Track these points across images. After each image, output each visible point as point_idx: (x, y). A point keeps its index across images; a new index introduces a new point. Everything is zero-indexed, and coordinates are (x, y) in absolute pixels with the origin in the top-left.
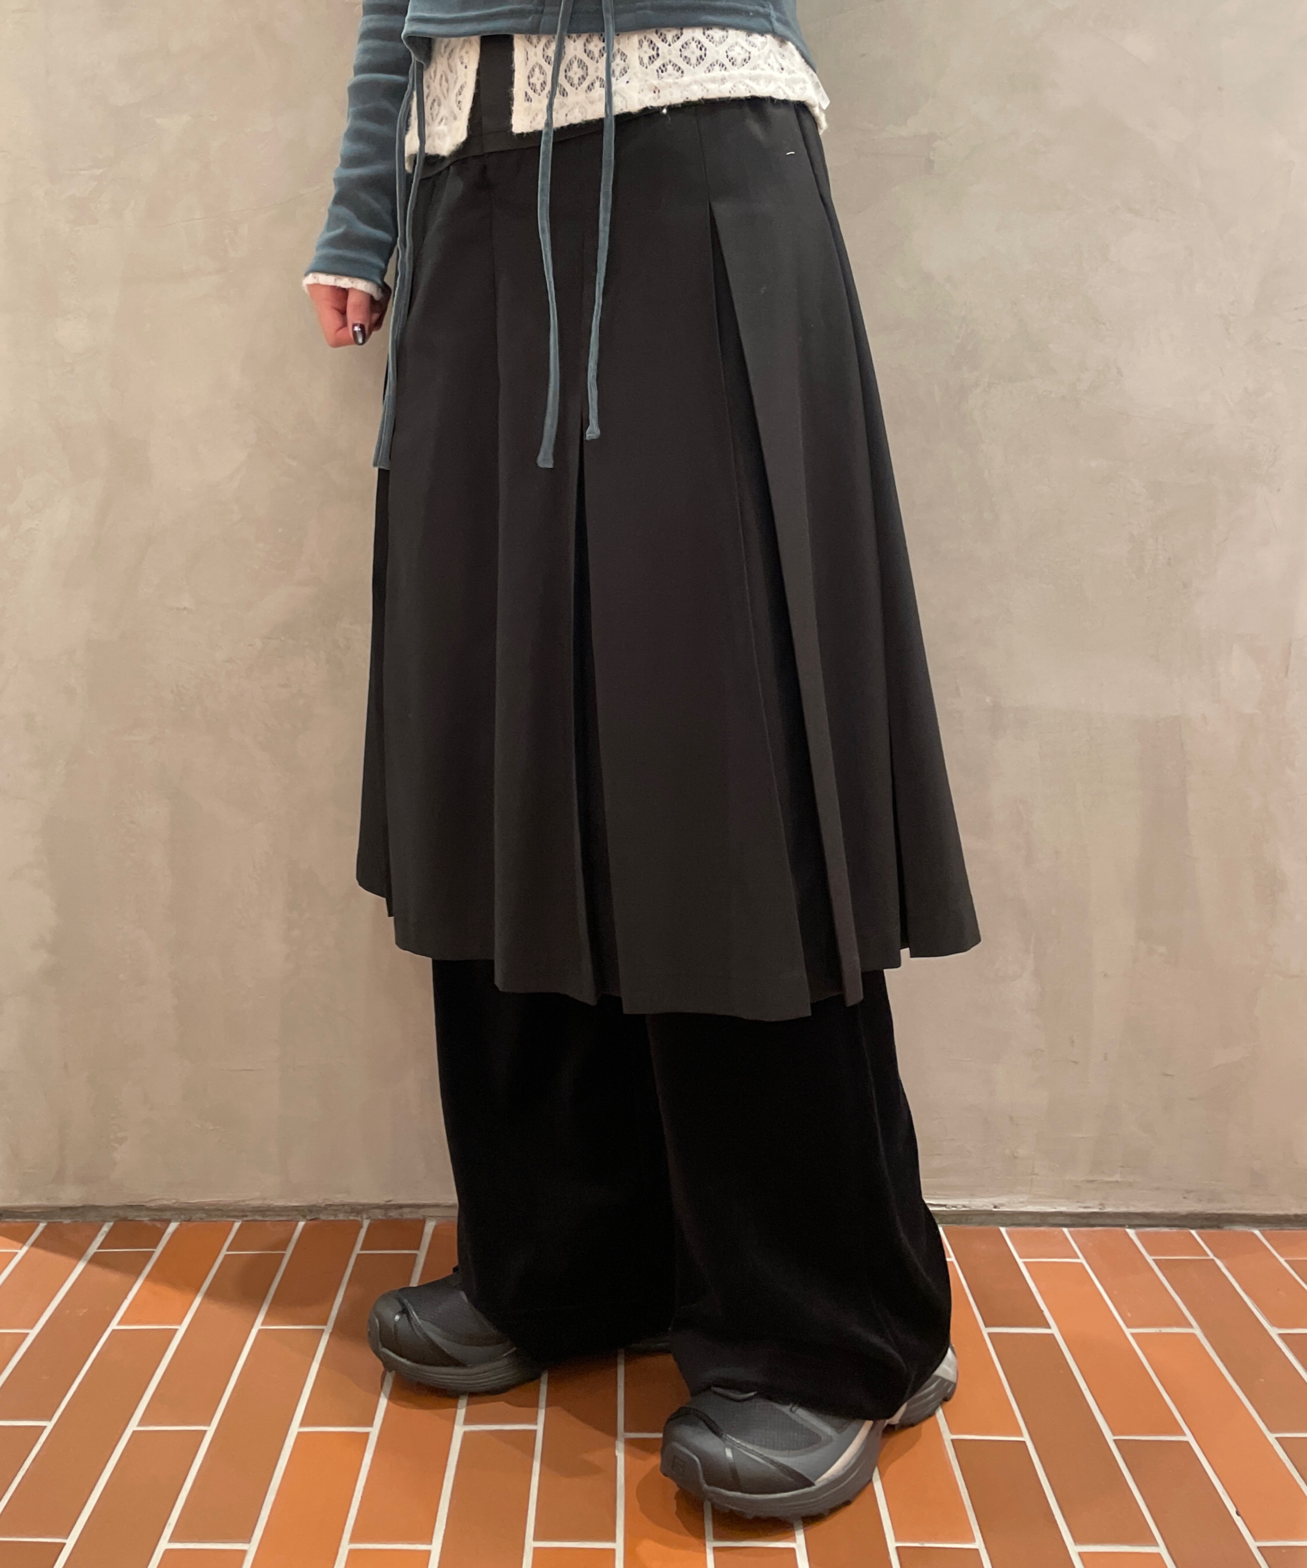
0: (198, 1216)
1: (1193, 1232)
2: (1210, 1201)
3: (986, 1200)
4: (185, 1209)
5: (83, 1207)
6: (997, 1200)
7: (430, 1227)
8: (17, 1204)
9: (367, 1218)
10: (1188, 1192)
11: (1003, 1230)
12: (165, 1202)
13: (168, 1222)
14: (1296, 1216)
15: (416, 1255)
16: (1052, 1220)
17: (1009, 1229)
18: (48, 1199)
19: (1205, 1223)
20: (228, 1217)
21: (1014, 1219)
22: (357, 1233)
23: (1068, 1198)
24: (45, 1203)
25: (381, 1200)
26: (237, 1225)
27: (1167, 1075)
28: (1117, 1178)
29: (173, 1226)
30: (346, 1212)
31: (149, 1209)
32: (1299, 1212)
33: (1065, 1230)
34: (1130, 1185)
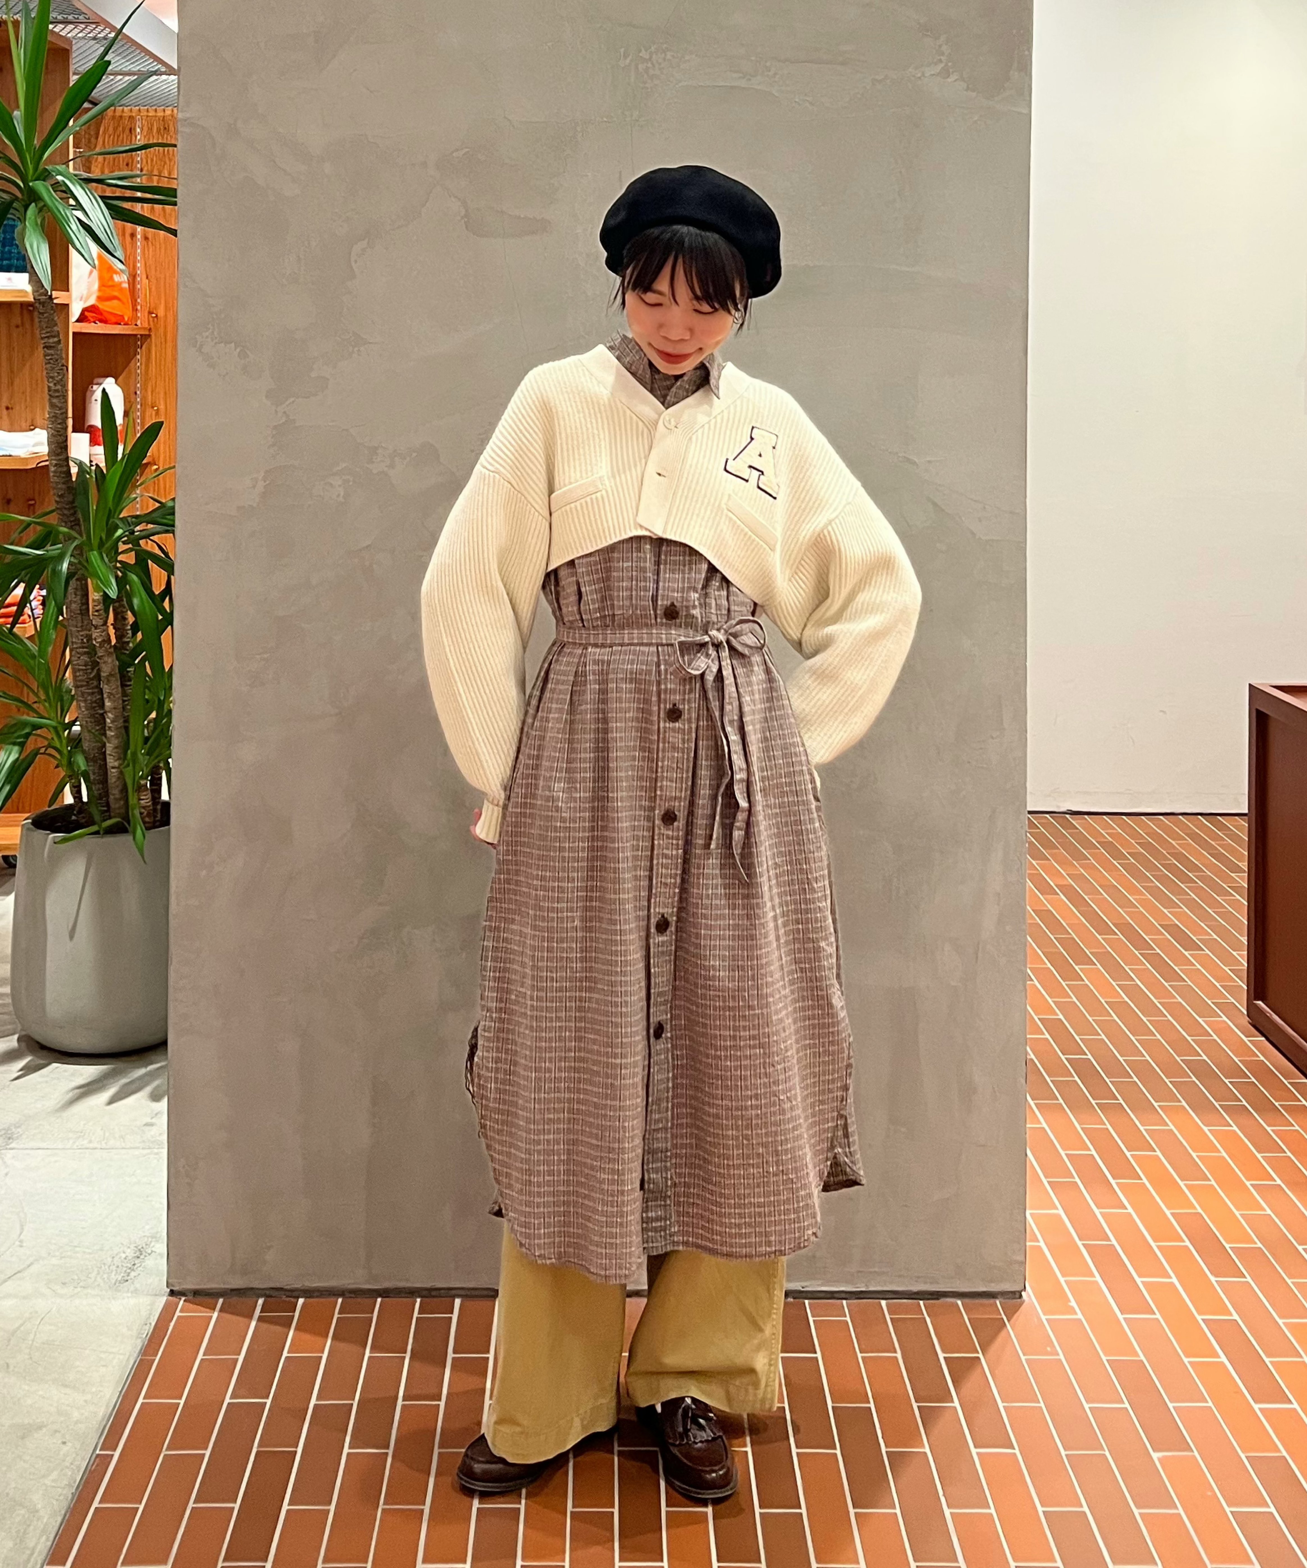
0: (315, 1295)
1: (921, 1302)
2: (931, 1283)
3: (798, 1284)
4: (307, 1290)
5: (245, 1289)
6: (804, 1284)
7: (458, 1302)
8: (205, 1287)
9: (419, 1297)
10: (918, 1277)
11: (807, 1302)
12: (296, 1286)
13: (298, 1298)
14: (984, 1292)
15: (451, 1318)
16: (836, 1295)
17: (811, 1301)
18: (224, 1284)
19: (930, 1297)
20: (334, 1295)
21: (814, 1295)
22: (414, 1305)
23: (847, 1282)
24: (222, 1286)
25: (428, 1285)
26: (340, 1300)
27: (906, 1206)
28: (876, 1269)
29: (301, 1301)
30: (406, 1293)
31: (286, 1290)
32: (984, 1289)
33: (844, 1302)
34: (883, 1273)
